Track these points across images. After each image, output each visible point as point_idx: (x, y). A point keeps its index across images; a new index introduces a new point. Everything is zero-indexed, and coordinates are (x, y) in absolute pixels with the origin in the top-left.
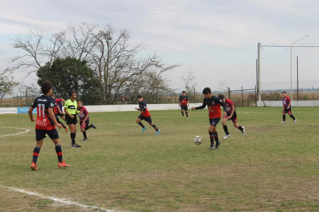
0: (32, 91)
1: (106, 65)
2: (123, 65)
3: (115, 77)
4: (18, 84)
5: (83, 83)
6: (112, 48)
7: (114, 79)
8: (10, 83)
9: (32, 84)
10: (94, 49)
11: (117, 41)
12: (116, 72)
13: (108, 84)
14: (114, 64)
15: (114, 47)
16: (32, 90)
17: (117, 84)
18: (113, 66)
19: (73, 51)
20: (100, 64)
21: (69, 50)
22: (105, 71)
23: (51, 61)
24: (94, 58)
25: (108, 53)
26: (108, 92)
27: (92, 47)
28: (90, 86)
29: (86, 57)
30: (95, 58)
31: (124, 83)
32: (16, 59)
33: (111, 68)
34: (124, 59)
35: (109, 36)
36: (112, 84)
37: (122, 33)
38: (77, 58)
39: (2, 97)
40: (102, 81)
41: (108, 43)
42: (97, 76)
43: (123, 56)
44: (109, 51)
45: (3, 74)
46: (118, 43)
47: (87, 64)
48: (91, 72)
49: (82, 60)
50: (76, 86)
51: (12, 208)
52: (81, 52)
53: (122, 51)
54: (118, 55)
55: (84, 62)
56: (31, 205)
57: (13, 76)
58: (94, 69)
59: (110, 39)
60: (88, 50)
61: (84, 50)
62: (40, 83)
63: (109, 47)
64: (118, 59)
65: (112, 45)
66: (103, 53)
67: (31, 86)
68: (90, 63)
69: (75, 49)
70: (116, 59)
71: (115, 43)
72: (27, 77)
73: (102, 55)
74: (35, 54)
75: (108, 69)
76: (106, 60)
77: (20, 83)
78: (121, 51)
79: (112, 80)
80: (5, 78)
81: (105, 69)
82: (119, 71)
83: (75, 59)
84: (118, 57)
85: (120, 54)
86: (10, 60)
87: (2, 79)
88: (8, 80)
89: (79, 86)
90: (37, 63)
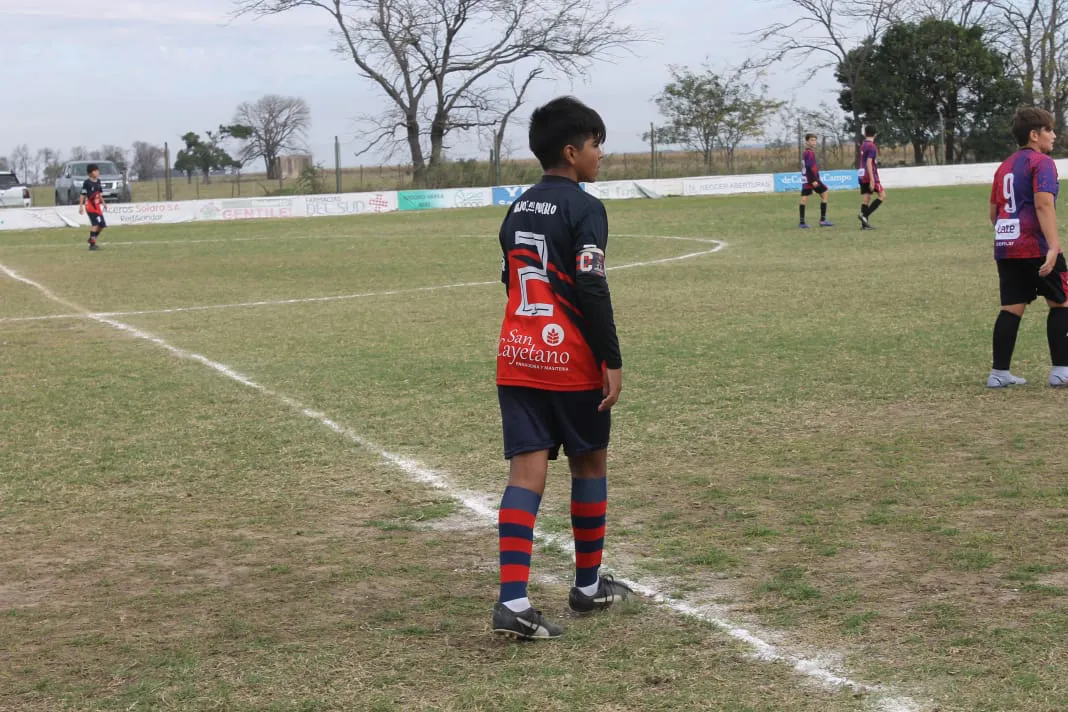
0: (822, 126)
1: (1048, 37)
4: (777, 106)
5: (972, 96)
8: (756, 104)
9: (822, 105)
13: (1053, 92)
16: (823, 122)
20: (1029, 35)
22: (1043, 55)
23: (875, 32)
24: (1009, 18)
28: (995, 102)
29: (983, 16)
30: (1013, 16)
32: (773, 32)
33: (1062, 45)
38: (956, 21)
39: (734, 145)
40: (1032, 86)
42: (1019, 71)
45: (737, 77)
47: (986, 37)
48: (998, 62)
49: (971, 26)
50: (952, 110)
55: (976, 32)
57: (766, 83)
58: (1005, 51)
62: (846, 101)
67: (820, 110)
68: (994, 34)
72: (804, 82)
73: (1033, 5)
74: (829, 16)
75: (1053, 50)
76: (1046, 23)
77: (787, 102)
80: (742, 89)
81: (1043, 48)
83: (950, 24)
86: (757, 34)
87: (735, 92)
88: (753, 96)
89: (961, 103)
90: (835, 40)
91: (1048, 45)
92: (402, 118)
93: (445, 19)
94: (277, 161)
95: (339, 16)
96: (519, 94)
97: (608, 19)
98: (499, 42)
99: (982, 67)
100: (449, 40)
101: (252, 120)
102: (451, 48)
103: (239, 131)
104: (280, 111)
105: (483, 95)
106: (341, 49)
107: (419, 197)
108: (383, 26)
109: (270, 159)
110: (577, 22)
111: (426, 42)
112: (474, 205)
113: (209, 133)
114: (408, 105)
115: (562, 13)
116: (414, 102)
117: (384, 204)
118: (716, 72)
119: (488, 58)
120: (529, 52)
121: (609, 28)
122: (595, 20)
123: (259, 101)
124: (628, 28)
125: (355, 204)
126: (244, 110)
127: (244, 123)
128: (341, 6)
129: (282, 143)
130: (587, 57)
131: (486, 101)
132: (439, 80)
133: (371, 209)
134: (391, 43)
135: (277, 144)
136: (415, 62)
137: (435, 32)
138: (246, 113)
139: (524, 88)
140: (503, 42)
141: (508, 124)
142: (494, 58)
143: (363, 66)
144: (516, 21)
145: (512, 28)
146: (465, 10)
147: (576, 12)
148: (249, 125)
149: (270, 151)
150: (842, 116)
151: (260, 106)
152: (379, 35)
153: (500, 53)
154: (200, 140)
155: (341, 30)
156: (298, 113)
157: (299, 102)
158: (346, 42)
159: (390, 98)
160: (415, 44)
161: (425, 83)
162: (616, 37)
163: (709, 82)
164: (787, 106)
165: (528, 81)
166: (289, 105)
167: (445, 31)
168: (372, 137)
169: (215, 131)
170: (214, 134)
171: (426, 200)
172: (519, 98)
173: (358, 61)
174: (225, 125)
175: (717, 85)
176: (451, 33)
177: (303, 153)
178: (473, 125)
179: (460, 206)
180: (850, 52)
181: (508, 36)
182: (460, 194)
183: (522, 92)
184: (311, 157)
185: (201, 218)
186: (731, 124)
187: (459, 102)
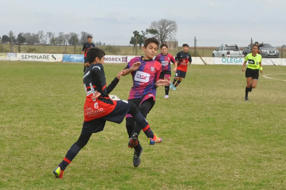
101: (156, 27)
103: (153, 32)
104: (167, 25)
113: (142, 32)
126: (154, 24)
127: (154, 29)
129: (167, 36)
135: (164, 37)
148: (155, 29)
149: (162, 39)
151: (159, 23)
154: (139, 34)
156: (173, 26)
157: (174, 22)
166: (170, 23)
169: (145, 31)
170: (144, 32)
174: (148, 29)
177: (174, 41)
184: (177, 42)
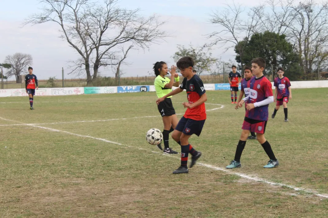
1: (307, 39)
2: (325, 39)
3: (316, 52)
4: (215, 60)
5: (282, 59)
6: (312, 21)
7: (315, 54)
8: (208, 59)
9: (230, 60)
10: (293, 23)
11: (318, 14)
12: (317, 47)
13: (308, 59)
14: (315, 38)
15: (315, 20)
17: (318, 59)
18: (313, 40)
19: (272, 25)
20: (300, 38)
21: (267, 24)
22: (305, 45)
23: (249, 36)
24: (293, 32)
25: (309, 27)
26: (308, 67)
27: (292, 20)
28: (289, 61)
29: (285, 31)
30: (295, 32)
31: (325, 58)
32: (214, 35)
33: (311, 42)
34: (325, 32)
35: (310, 8)
36: (313, 59)
37: (324, 5)
38: (276, 32)
39: (200, 73)
40: (301, 56)
41: (308, 16)
42: (297, 50)
43: (325, 29)
44: (309, 24)
45: (201, 50)
46: (319, 15)
47: (286, 38)
48: (291, 47)
49: (281, 34)
50: (275, 62)
51: (198, 183)
52: (280, 26)
53: (324, 24)
54: (319, 28)
55: (283, 36)
56: (216, 181)
57: (211, 52)
58: (293, 43)
59: (311, 11)
60: (287, 24)
61: (283, 24)
62: (238, 59)
63: (310, 20)
64: (319, 32)
65: (313, 17)
66: (303, 26)
67: (229, 62)
68: (289, 37)
69: (273, 23)
70: (317, 32)
71: (315, 16)
72: (224, 52)
73: (302, 28)
74: (233, 29)
75: (309, 43)
76: (306, 34)
77: (218, 59)
78: (322, 24)
79: (313, 55)
80: (203, 54)
81: (305, 43)
82: (320, 45)
83: (274, 33)
84: (319, 30)
85: (321, 26)
86: (208, 35)
87: (200, 55)
88: (206, 57)
89: (278, 61)
90: (235, 38)
91: (307, 42)
92: (84, 61)
93: (100, 27)
94: (20, 77)
95: (62, 25)
96: (125, 54)
97: (157, 29)
98: (118, 36)
99: (285, 49)
100: (101, 35)
101: (11, 62)
102: (101, 37)
103: (7, 66)
104: (22, 59)
105: (113, 54)
106: (62, 37)
107: (92, 89)
108: (77, 29)
109: (17, 76)
110: (145, 29)
111: (94, 35)
112: (111, 93)
114: (86, 57)
115: (141, 26)
116: (88, 56)
117: (79, 92)
118: (194, 48)
119: (114, 41)
120: (130, 39)
121: (157, 32)
122: (152, 29)
123: (14, 55)
124: (164, 32)
125: (69, 91)
126: (8, 58)
127: (8, 63)
128: (63, 21)
129: (22, 70)
130: (149, 42)
131: (114, 56)
132: (97, 48)
133: (74, 93)
134: (80, 35)
135: (20, 71)
136: (89, 42)
137: (97, 31)
138: (9, 59)
139: (127, 52)
140: (120, 36)
141: (121, 65)
142: (116, 41)
143: (70, 43)
144: (124, 29)
145: (122, 31)
146: (108, 24)
147: (146, 26)
149: (17, 73)
150: (237, 64)
151: (14, 57)
152: (76, 32)
153: (118, 40)
155: (63, 30)
156: (28, 60)
157: (29, 56)
158: (65, 34)
159: (80, 54)
160: (90, 36)
161: (92, 49)
162: (160, 35)
163: (192, 51)
164: (219, 60)
165: (128, 49)
166: (25, 57)
167: (100, 32)
168: (74, 68)
171: (94, 91)
172: (125, 56)
173: (68, 41)
175: (194, 52)
176: (102, 32)
178: (109, 65)
179: (106, 93)
180: (240, 42)
181: (121, 33)
182: (106, 89)
183: (126, 53)
185: (14, 95)
186: (199, 66)
187: (104, 56)
